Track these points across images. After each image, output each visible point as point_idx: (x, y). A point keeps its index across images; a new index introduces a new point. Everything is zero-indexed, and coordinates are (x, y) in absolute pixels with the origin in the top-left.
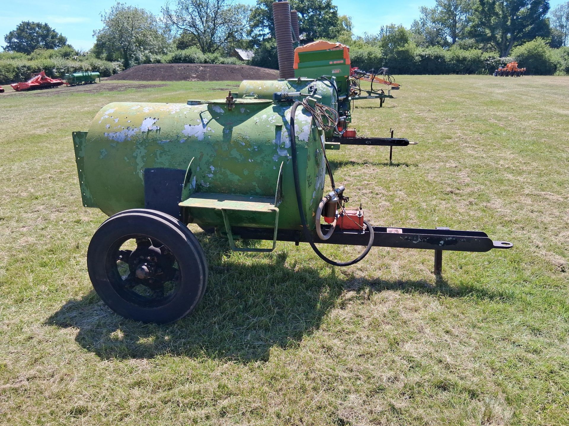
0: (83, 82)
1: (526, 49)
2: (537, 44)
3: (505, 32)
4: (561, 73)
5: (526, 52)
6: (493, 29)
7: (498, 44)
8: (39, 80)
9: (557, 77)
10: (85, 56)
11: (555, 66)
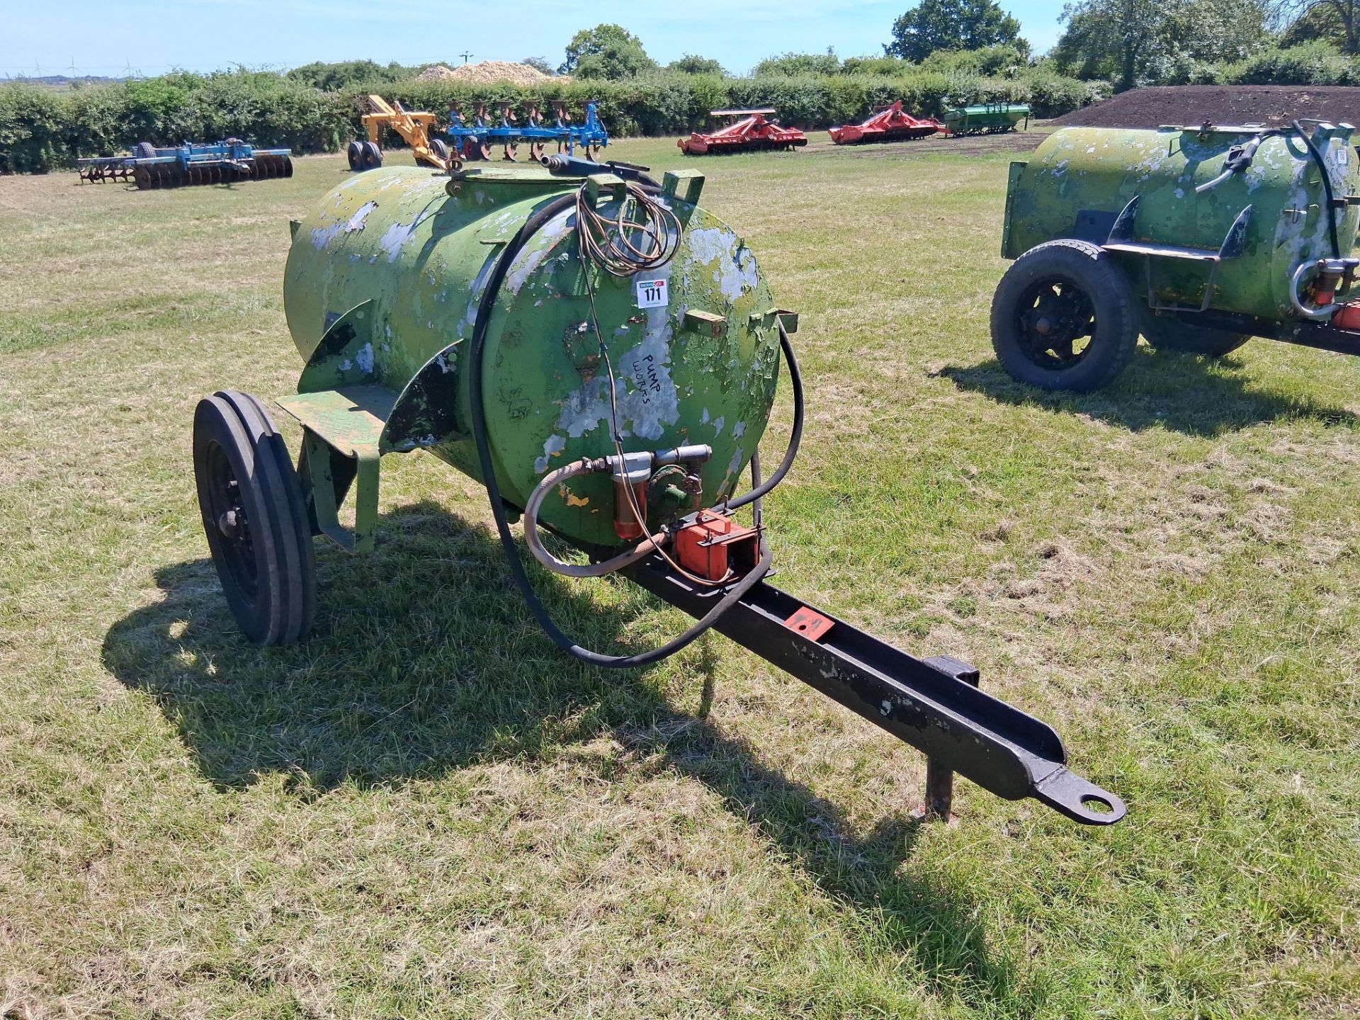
0: (985, 129)
8: (885, 121)
10: (1035, 65)
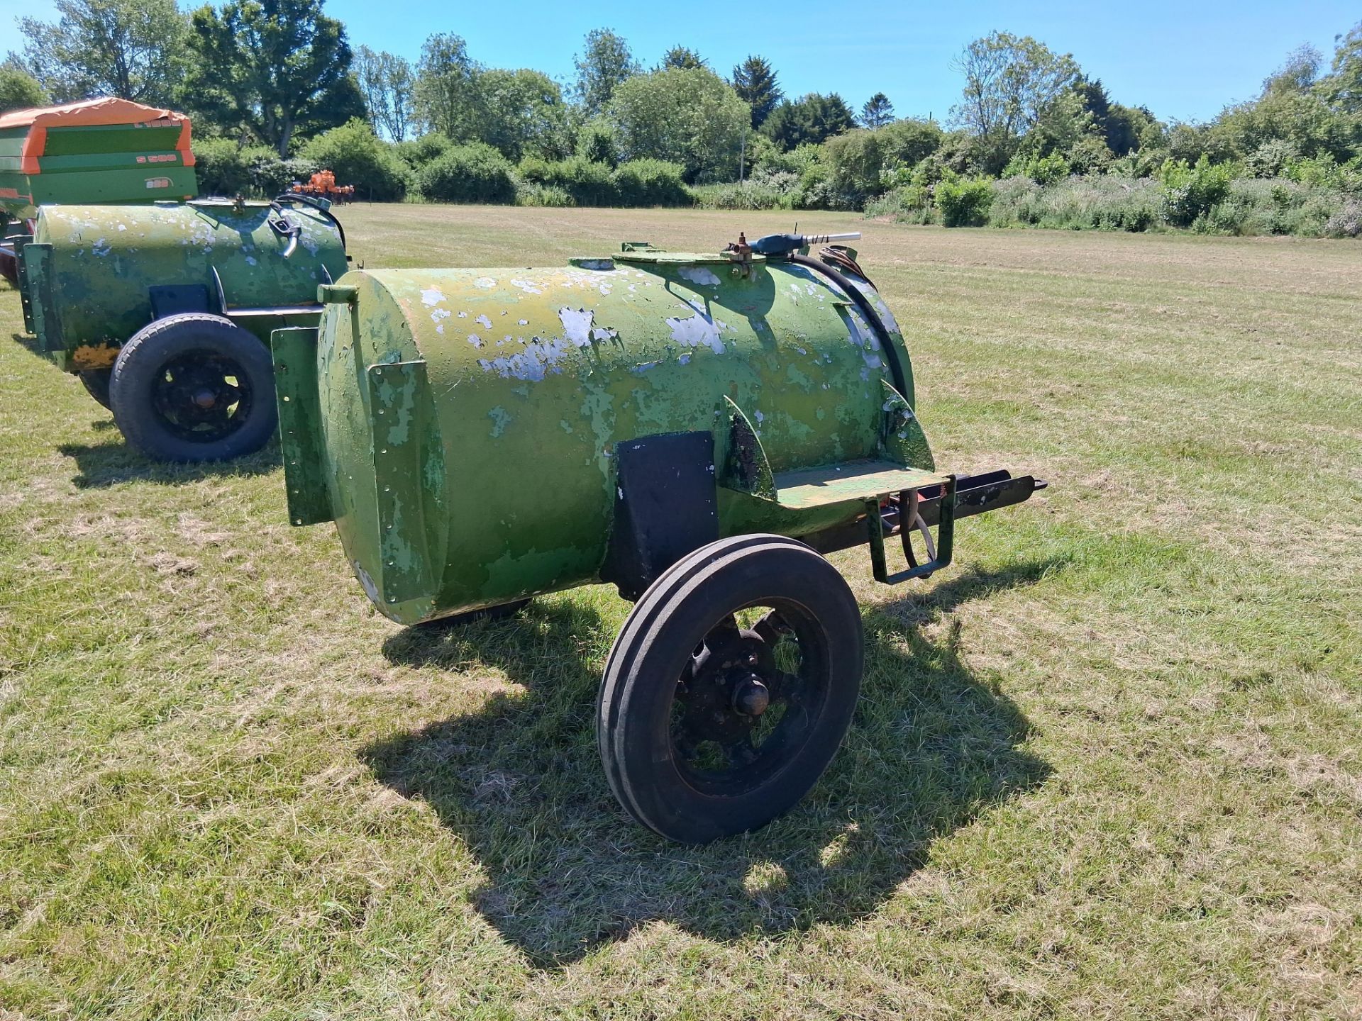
1: (335, 144)
2: (356, 132)
3: (270, 102)
4: (416, 199)
5: (338, 151)
6: (239, 91)
7: (257, 128)
9: (410, 206)
11: (401, 182)
